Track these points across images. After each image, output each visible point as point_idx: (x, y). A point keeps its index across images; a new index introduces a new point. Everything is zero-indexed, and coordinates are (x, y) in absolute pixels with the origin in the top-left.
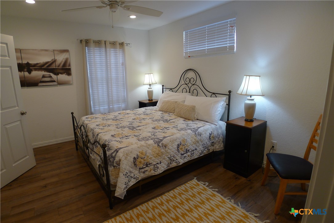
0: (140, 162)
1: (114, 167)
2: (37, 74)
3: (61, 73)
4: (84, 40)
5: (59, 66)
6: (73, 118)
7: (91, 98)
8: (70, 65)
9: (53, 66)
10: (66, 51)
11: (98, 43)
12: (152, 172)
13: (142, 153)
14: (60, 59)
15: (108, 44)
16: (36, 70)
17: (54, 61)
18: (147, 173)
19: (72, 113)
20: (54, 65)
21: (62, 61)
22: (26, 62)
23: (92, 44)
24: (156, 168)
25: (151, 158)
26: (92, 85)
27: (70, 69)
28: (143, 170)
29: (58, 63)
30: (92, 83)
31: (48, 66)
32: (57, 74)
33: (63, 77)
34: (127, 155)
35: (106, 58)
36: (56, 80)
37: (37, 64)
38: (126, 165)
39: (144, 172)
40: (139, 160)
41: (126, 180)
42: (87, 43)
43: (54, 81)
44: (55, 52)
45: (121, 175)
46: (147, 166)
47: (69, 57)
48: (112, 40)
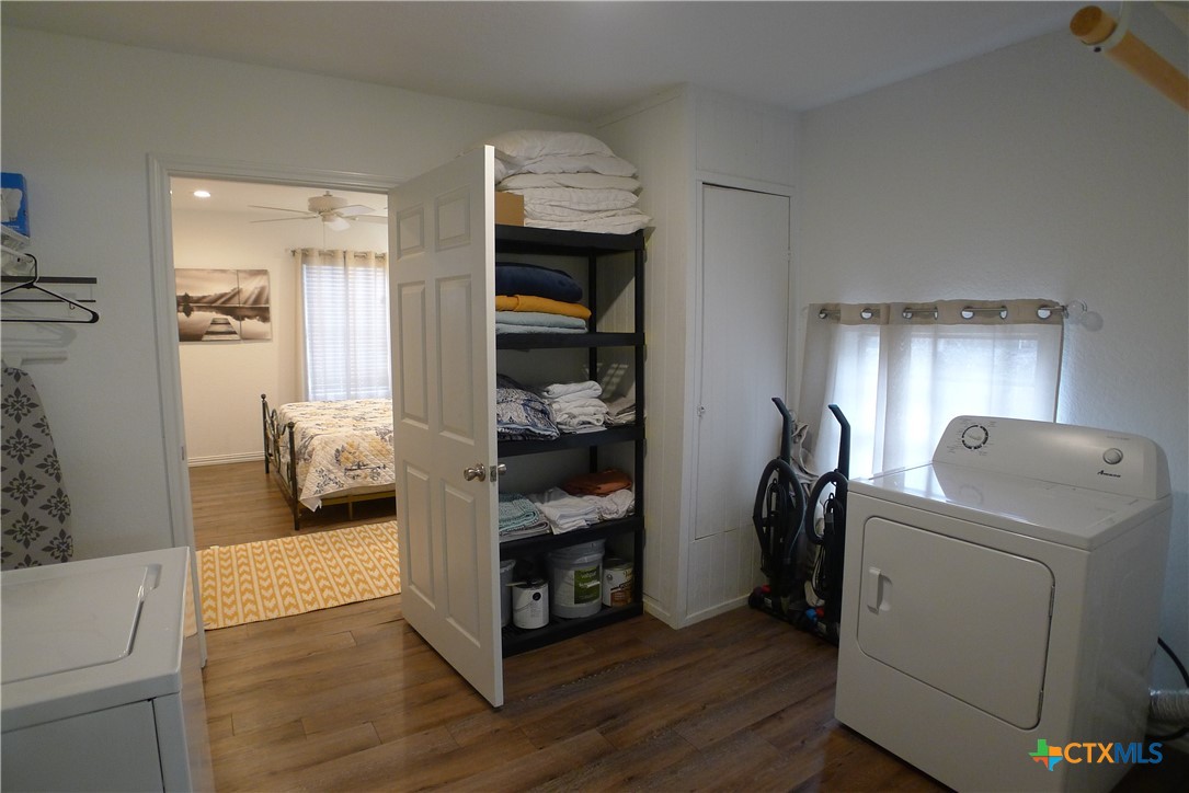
0: (347, 459)
1: (305, 460)
2: (201, 317)
3: (249, 317)
4: (299, 251)
5: (245, 303)
6: (265, 405)
7: (309, 371)
8: (267, 301)
9: (234, 303)
10: (263, 272)
11: (329, 256)
12: (369, 479)
13: (351, 446)
14: (250, 287)
15: (350, 256)
16: (200, 308)
17: (237, 293)
18: (359, 480)
19: (263, 397)
20: (236, 300)
21: (253, 293)
22: (183, 294)
23: (316, 259)
24: (375, 474)
25: (366, 456)
26: (312, 343)
27: (267, 309)
28: (352, 473)
29: (244, 296)
30: (312, 340)
31: (224, 303)
32: (240, 318)
33: (251, 325)
34: (326, 443)
35: (347, 286)
36: (237, 330)
37: (204, 297)
38: (322, 458)
39: (354, 478)
40: (346, 454)
41: (321, 480)
42: (305, 255)
43: (235, 333)
44: (241, 275)
45: (312, 470)
46: (359, 468)
47: (266, 284)
48: (361, 249)
